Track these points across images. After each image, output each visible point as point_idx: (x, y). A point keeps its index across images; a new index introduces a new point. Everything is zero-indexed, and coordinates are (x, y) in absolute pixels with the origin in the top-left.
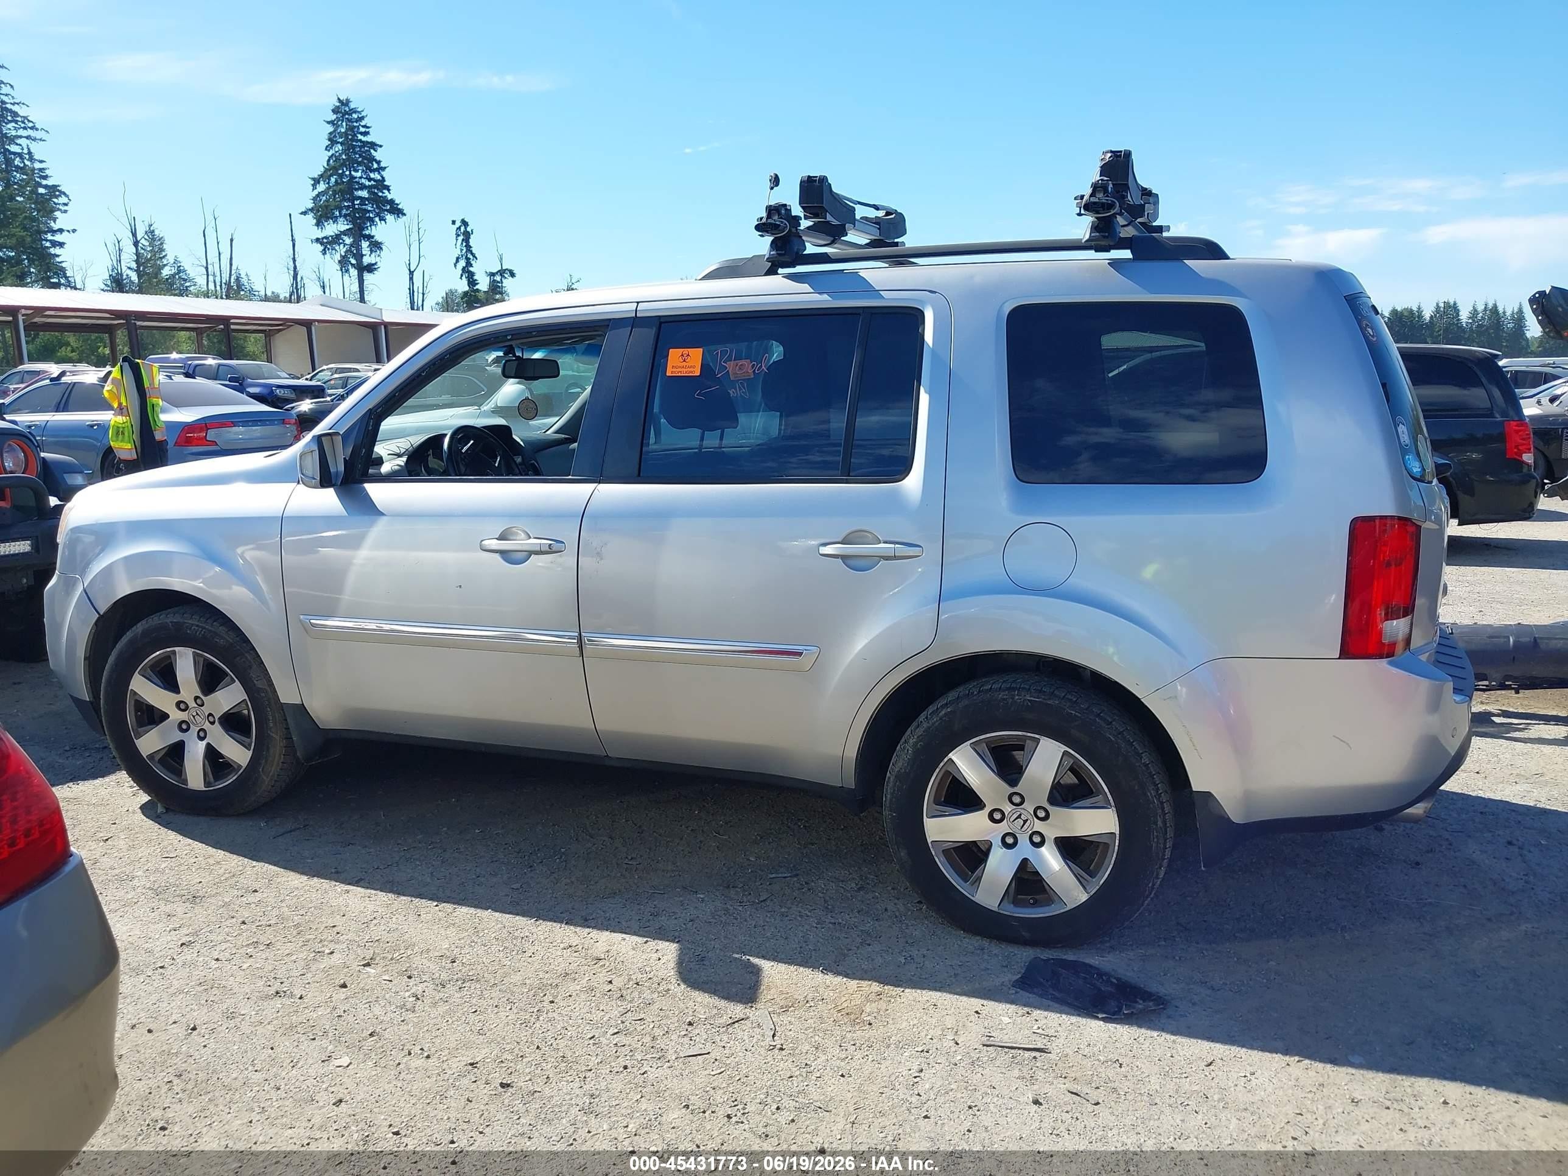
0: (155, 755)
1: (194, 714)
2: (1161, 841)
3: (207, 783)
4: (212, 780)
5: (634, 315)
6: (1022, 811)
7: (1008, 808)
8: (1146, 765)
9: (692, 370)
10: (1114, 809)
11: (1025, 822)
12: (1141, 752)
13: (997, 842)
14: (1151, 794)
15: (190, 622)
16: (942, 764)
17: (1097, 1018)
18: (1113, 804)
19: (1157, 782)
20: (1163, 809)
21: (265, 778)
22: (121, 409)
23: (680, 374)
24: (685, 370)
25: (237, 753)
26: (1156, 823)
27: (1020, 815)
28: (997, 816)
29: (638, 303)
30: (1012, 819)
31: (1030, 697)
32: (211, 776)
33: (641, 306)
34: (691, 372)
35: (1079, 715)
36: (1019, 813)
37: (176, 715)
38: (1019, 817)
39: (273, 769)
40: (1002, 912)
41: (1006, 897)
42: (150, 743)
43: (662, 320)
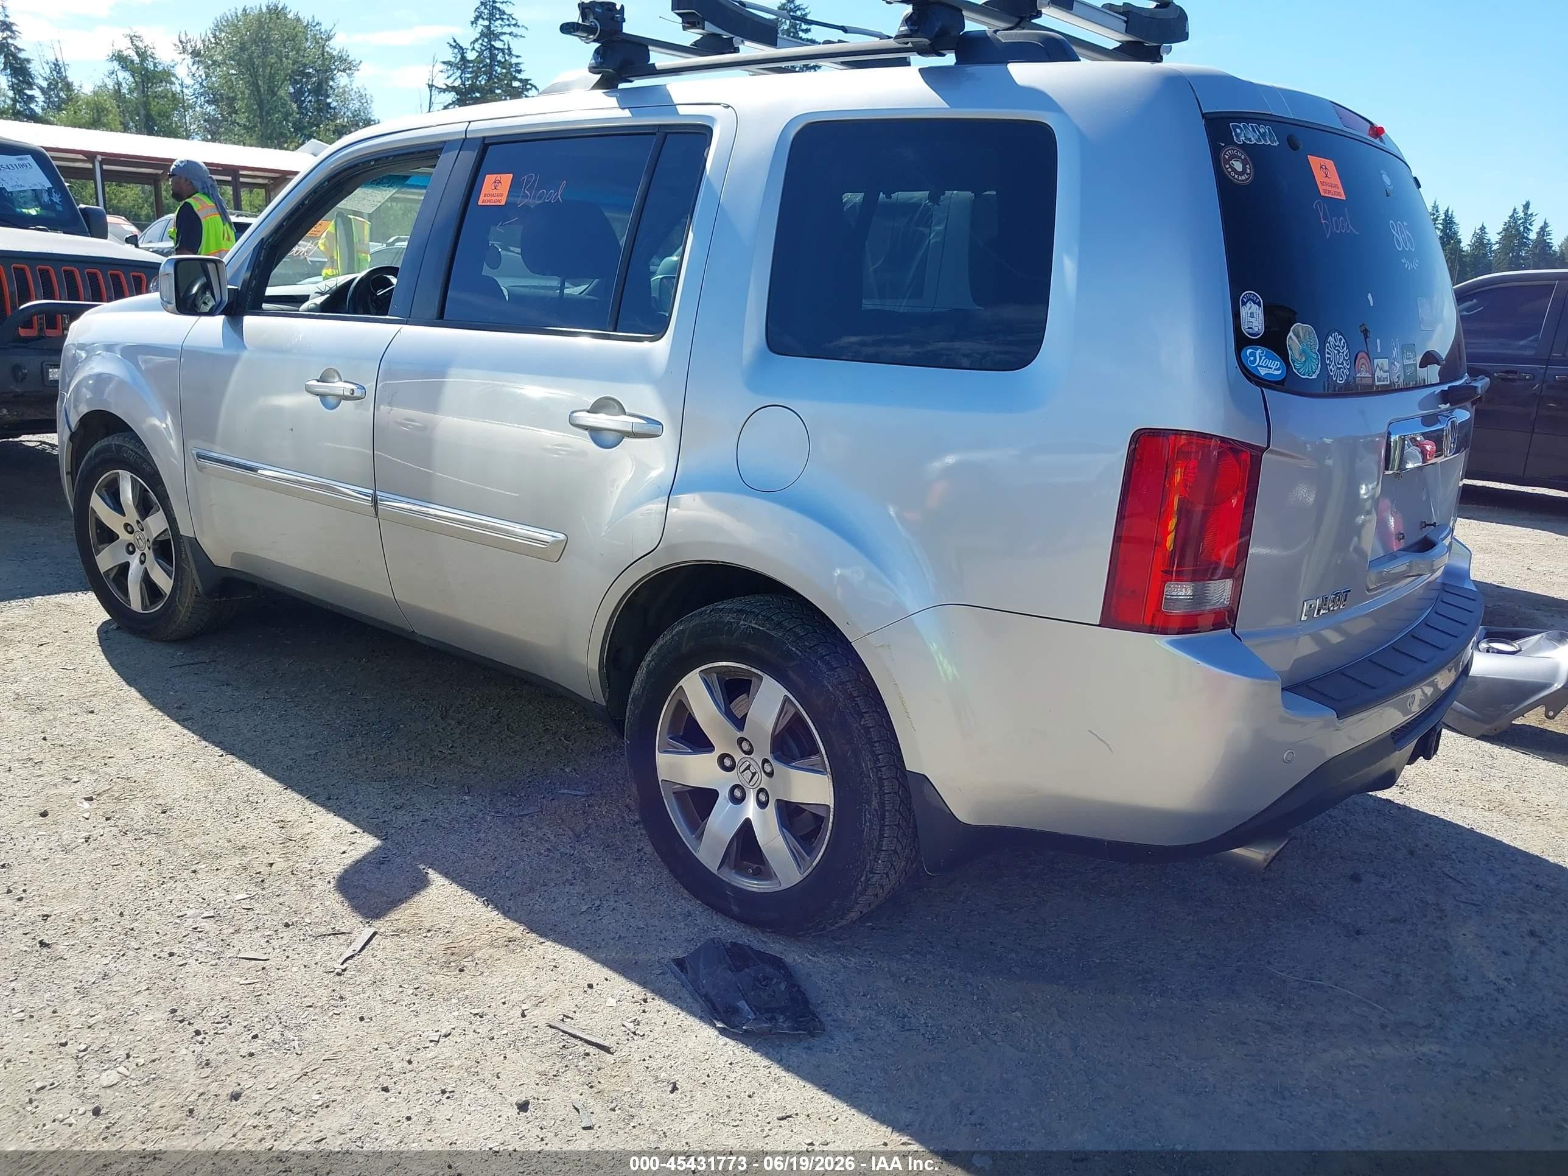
0: (110, 572)
1: (138, 537)
2: (877, 827)
3: (144, 607)
4: (148, 604)
5: (464, 136)
6: (752, 762)
7: (738, 756)
8: (867, 729)
9: (499, 198)
10: (830, 776)
11: (754, 774)
12: (864, 711)
13: (724, 794)
14: (866, 766)
15: (127, 445)
16: (674, 691)
17: (714, 1026)
18: (829, 770)
19: (878, 752)
20: (881, 786)
21: (181, 608)
22: (333, 262)
23: (489, 204)
24: (493, 198)
25: (164, 582)
26: (869, 802)
27: (749, 766)
28: (727, 762)
29: (470, 122)
30: (742, 770)
31: (755, 624)
32: (147, 601)
33: (473, 126)
34: (498, 201)
35: (800, 654)
36: (748, 763)
37: (124, 536)
38: (748, 768)
39: (187, 600)
40: (721, 877)
41: (727, 861)
42: (106, 560)
43: (486, 142)
